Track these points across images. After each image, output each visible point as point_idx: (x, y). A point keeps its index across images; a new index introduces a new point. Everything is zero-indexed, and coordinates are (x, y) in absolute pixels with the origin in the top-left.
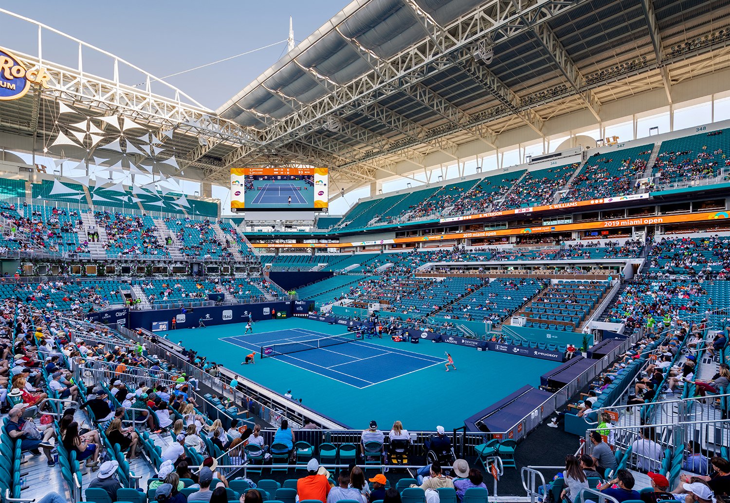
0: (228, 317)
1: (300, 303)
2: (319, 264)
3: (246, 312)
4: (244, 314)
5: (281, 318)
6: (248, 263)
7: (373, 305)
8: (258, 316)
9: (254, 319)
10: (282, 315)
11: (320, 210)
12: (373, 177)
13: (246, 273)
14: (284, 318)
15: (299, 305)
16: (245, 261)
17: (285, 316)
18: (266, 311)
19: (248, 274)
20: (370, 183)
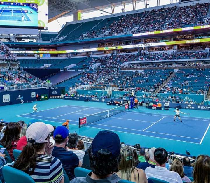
0: (7, 100)
1: (55, 88)
2: (45, 65)
3: (19, 96)
4: (18, 97)
5: (44, 99)
6: (9, 60)
7: (108, 88)
8: (28, 99)
9: (25, 101)
10: (44, 97)
11: (42, 28)
12: (76, 9)
13: (8, 68)
14: (46, 99)
15: (54, 90)
16: (7, 59)
17: (47, 98)
18: (33, 94)
19: (10, 69)
20: (73, 12)
